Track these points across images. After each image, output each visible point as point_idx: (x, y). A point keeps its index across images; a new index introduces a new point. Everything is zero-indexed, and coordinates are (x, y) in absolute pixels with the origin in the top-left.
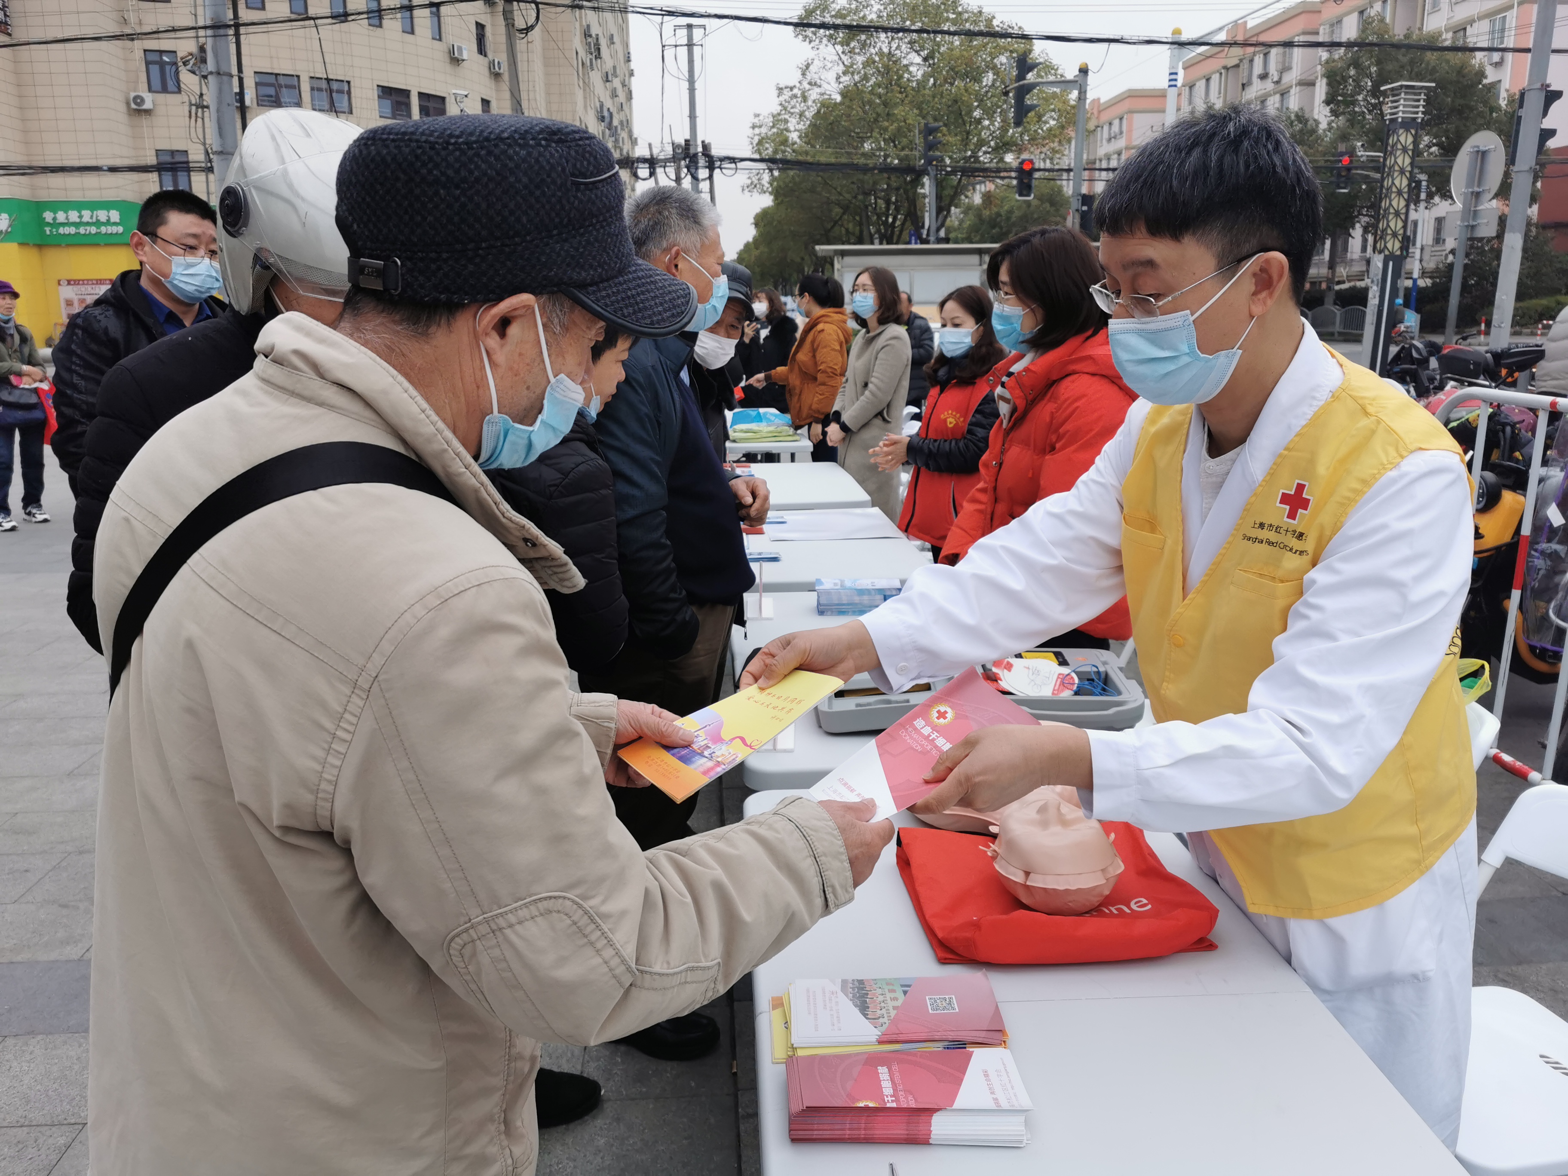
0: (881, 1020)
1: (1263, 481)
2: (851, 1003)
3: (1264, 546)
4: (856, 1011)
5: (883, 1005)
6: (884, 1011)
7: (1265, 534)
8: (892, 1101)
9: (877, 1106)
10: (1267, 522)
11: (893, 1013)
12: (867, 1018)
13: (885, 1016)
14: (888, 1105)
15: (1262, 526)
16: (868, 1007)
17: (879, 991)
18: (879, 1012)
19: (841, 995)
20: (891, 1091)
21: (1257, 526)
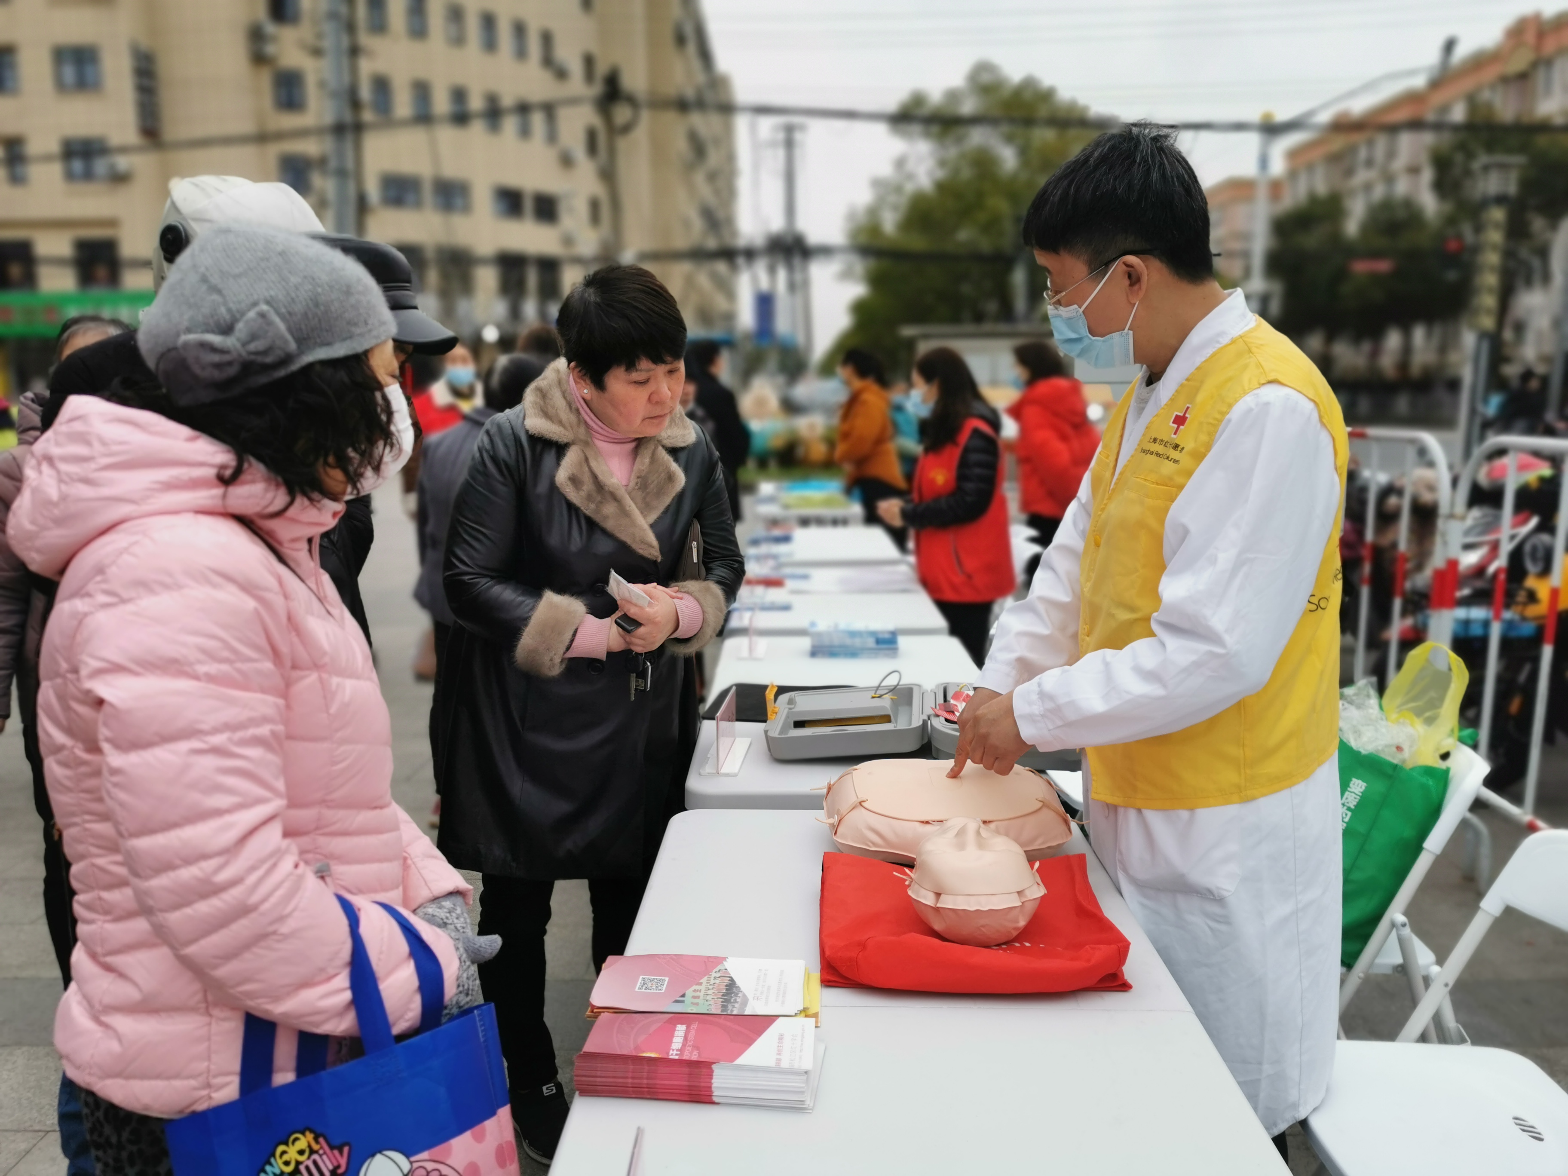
0: (718, 975)
1: (1166, 405)
2: (742, 989)
3: (1153, 457)
4: (739, 983)
5: (711, 987)
6: (712, 982)
7: (1156, 447)
8: (676, 1055)
9: (660, 1056)
10: (1159, 437)
11: (704, 980)
12: (731, 977)
13: (712, 978)
14: (671, 1057)
15: (1155, 440)
16: (726, 986)
17: (709, 998)
18: (717, 981)
19: (750, 996)
20: (679, 1046)
21: (1151, 441)
